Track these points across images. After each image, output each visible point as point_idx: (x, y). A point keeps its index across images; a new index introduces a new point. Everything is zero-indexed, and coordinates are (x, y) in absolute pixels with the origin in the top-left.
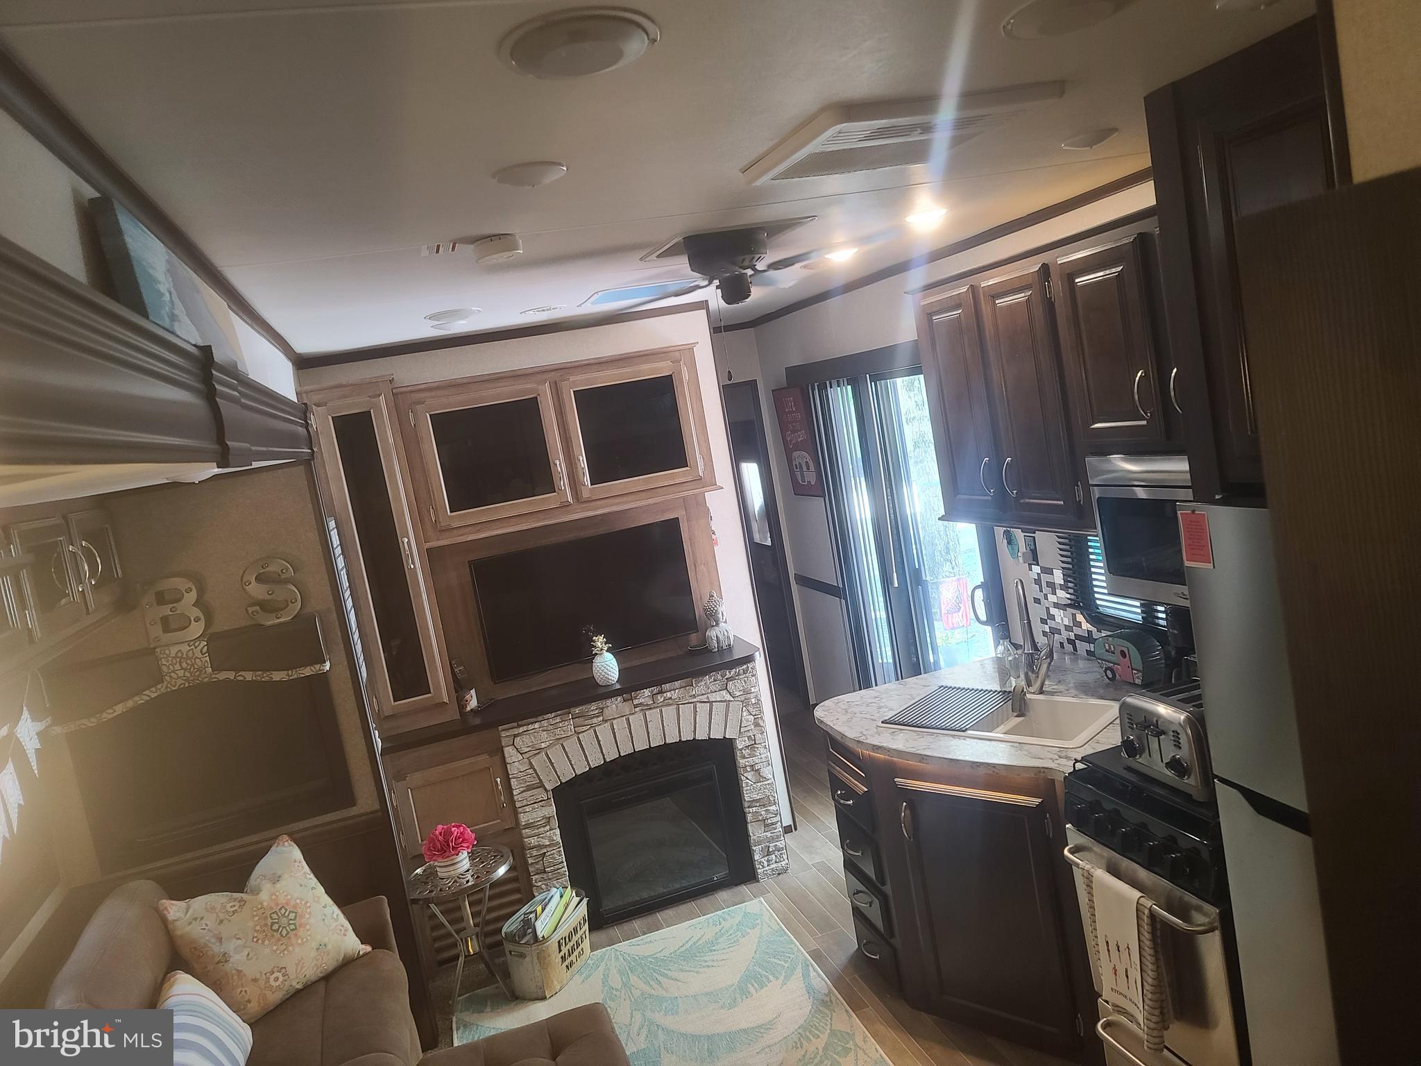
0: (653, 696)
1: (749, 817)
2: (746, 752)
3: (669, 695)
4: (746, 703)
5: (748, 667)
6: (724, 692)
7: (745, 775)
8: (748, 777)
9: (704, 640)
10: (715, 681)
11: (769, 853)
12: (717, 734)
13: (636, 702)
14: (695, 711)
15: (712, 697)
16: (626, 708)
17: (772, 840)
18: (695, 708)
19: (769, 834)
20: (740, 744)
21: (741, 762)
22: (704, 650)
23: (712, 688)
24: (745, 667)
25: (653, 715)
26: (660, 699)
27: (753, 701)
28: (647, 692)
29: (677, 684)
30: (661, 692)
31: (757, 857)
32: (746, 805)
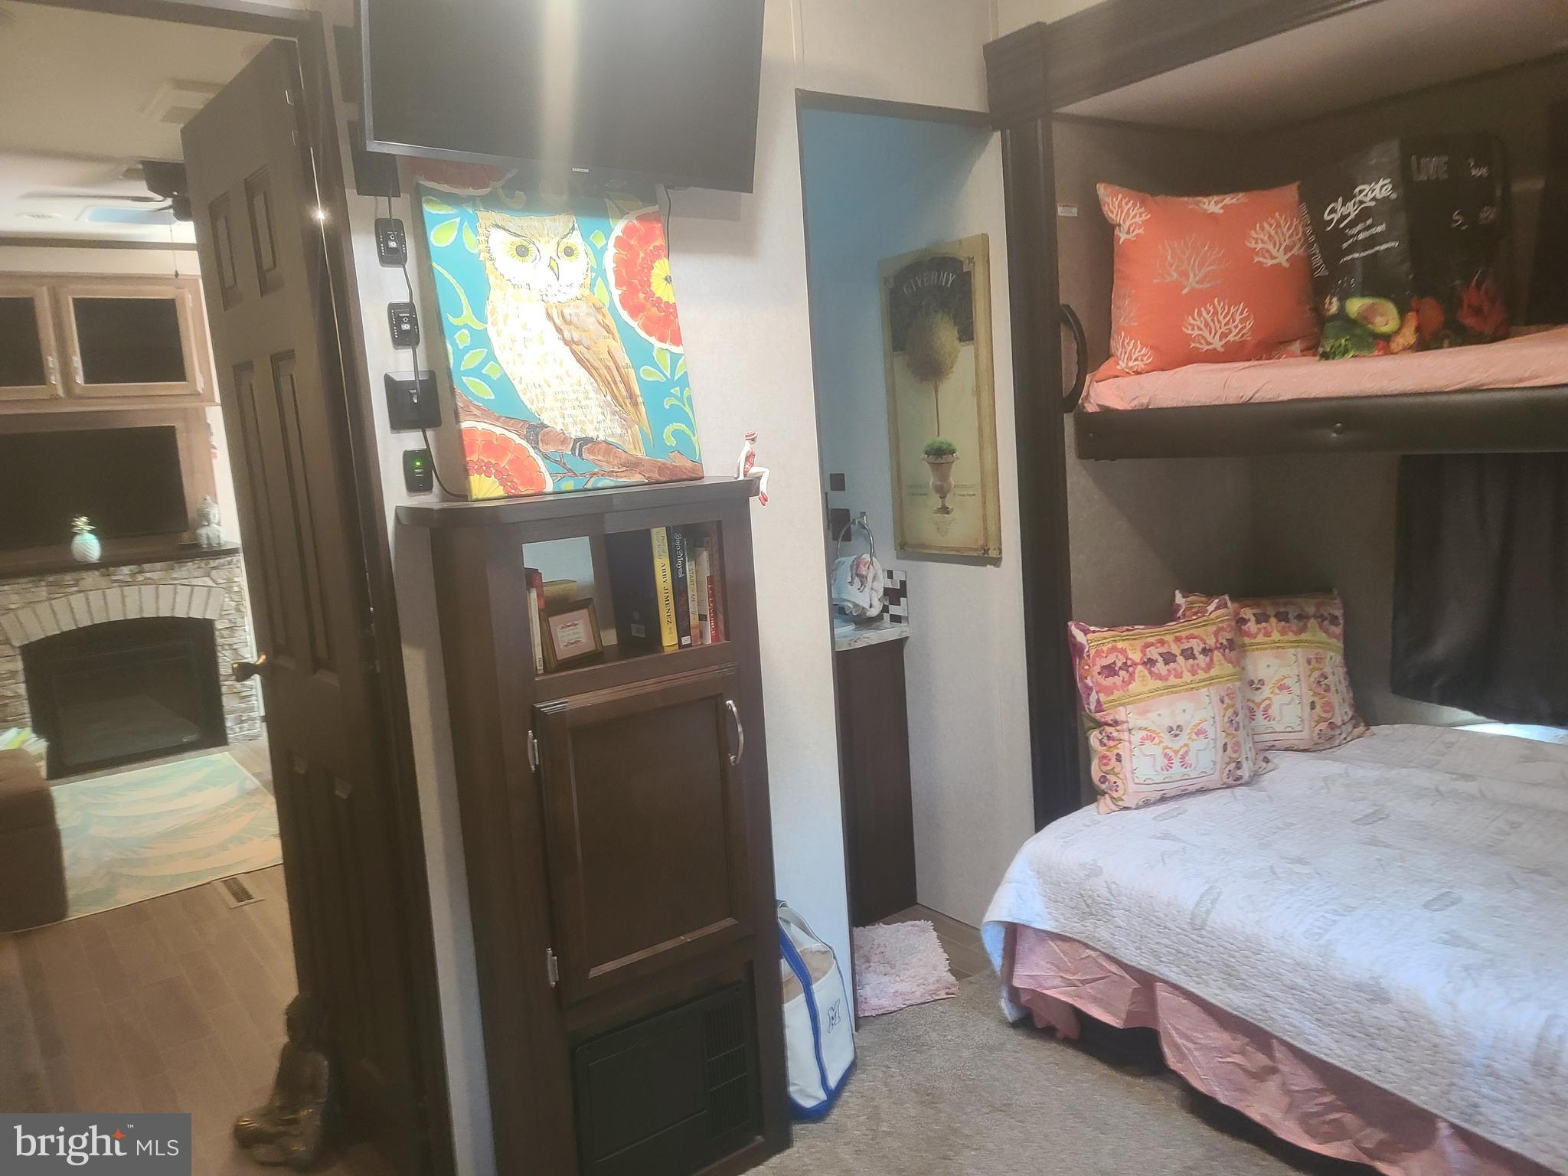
0: (133, 574)
1: (224, 689)
2: (225, 633)
3: (148, 575)
4: (229, 590)
5: (232, 560)
6: (206, 579)
7: (223, 652)
8: (226, 655)
9: (196, 537)
10: (199, 568)
11: (242, 722)
12: (196, 614)
13: (114, 578)
14: (175, 593)
15: (194, 582)
16: (103, 582)
17: (245, 710)
18: (175, 589)
19: (243, 705)
20: (219, 625)
21: (219, 641)
22: (196, 546)
23: (196, 574)
24: (229, 558)
25: (131, 592)
26: (140, 578)
27: (236, 589)
28: (126, 570)
29: (159, 565)
30: (140, 572)
31: (229, 724)
32: (221, 678)
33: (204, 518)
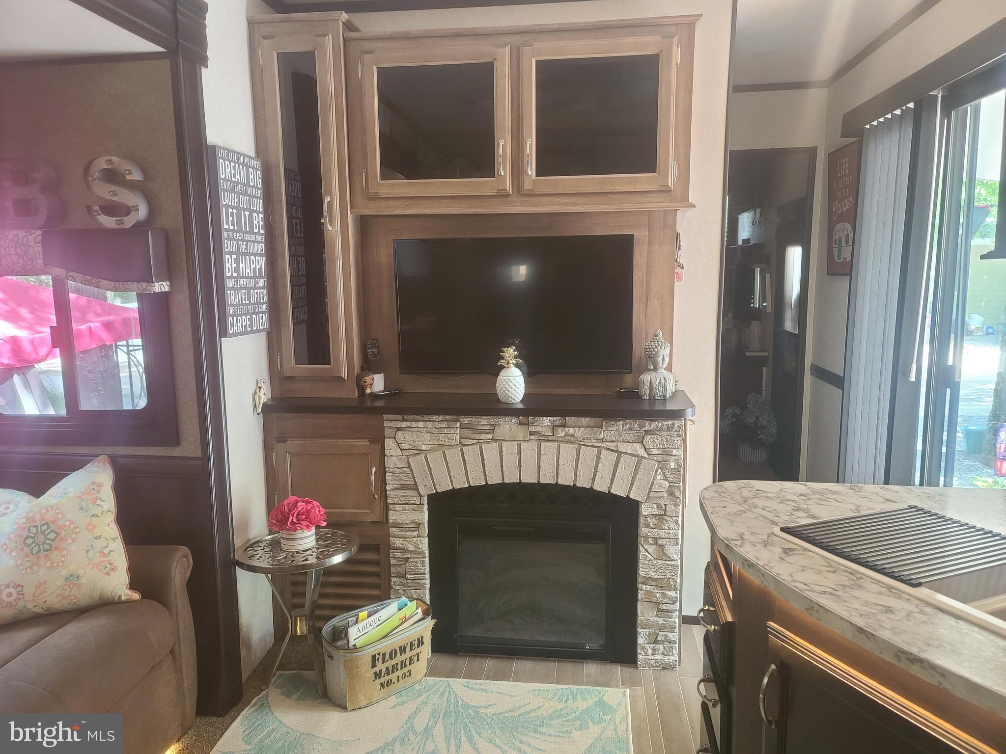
0: (554, 427)
1: (641, 595)
2: (652, 521)
3: (571, 431)
4: (663, 465)
5: (674, 424)
6: (638, 446)
7: (646, 546)
8: (649, 550)
9: (637, 385)
10: (630, 429)
11: (656, 642)
12: (619, 490)
13: (532, 429)
14: (598, 459)
15: (622, 447)
16: (520, 432)
17: (663, 628)
18: (599, 453)
19: (661, 621)
20: (645, 510)
21: (643, 530)
22: (635, 395)
23: (626, 437)
24: (670, 422)
25: (549, 448)
26: (561, 433)
27: (673, 465)
28: (546, 421)
29: (585, 421)
30: (563, 426)
31: (640, 641)
32: (640, 580)
33: (650, 361)
